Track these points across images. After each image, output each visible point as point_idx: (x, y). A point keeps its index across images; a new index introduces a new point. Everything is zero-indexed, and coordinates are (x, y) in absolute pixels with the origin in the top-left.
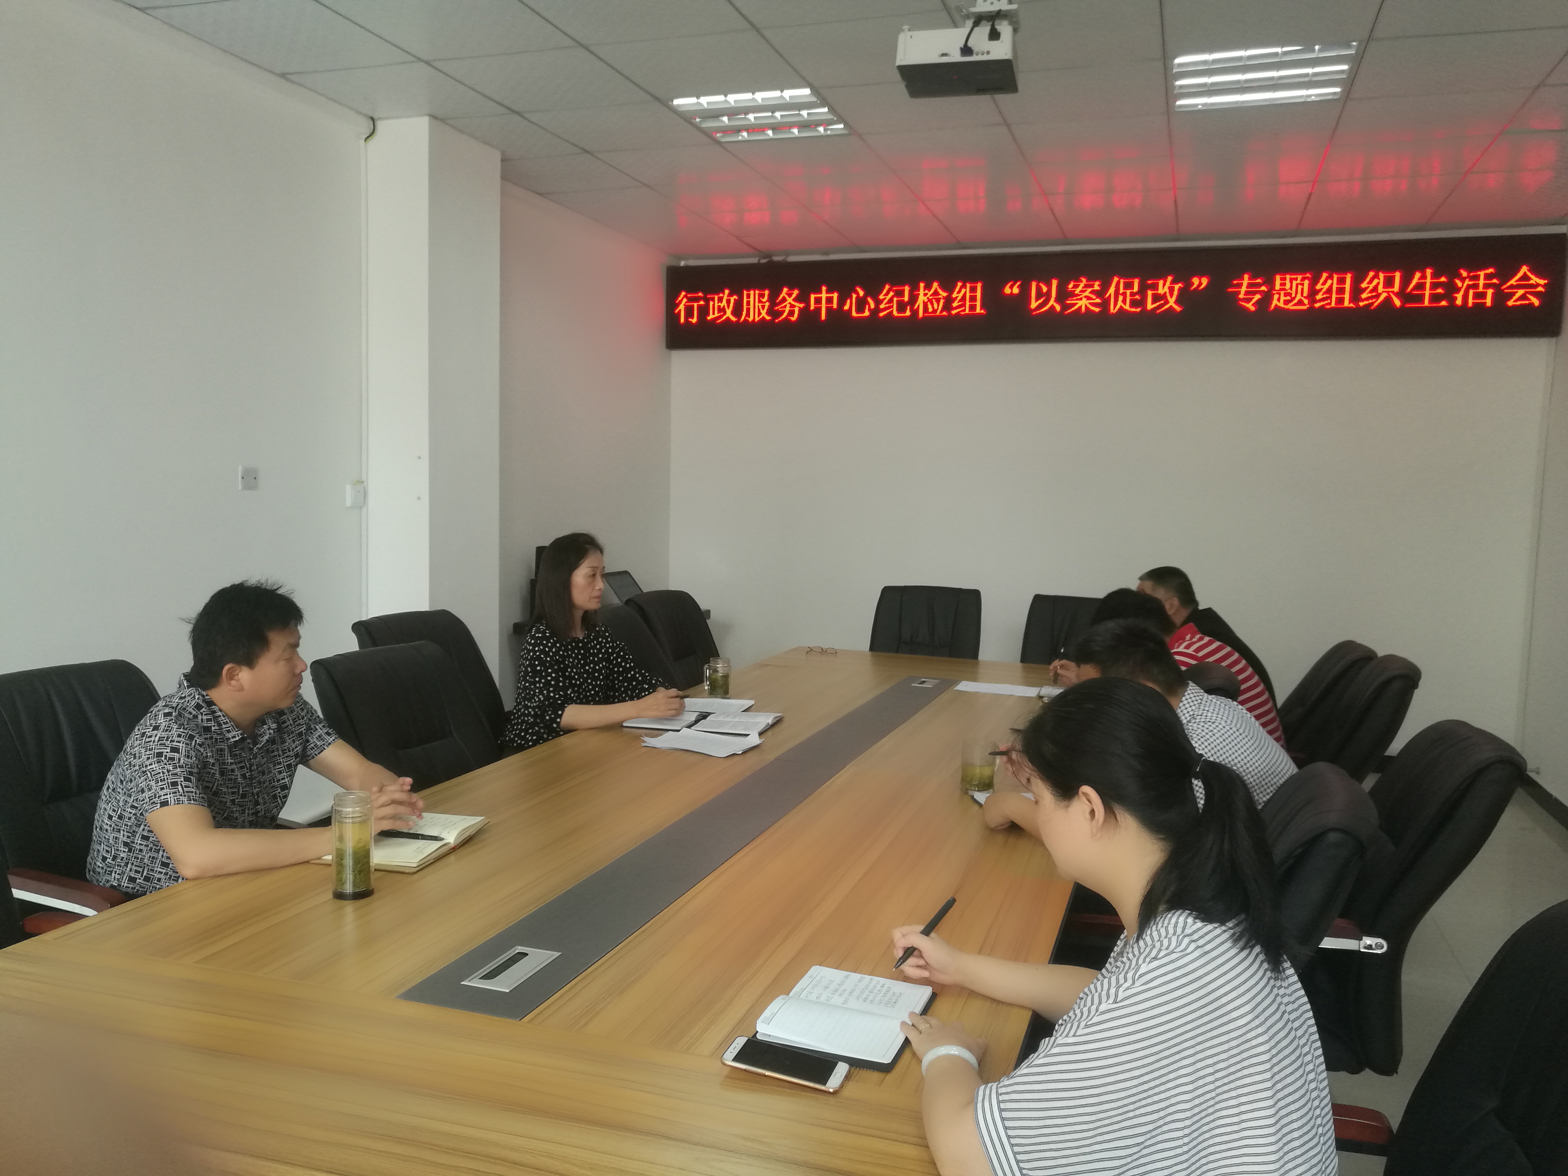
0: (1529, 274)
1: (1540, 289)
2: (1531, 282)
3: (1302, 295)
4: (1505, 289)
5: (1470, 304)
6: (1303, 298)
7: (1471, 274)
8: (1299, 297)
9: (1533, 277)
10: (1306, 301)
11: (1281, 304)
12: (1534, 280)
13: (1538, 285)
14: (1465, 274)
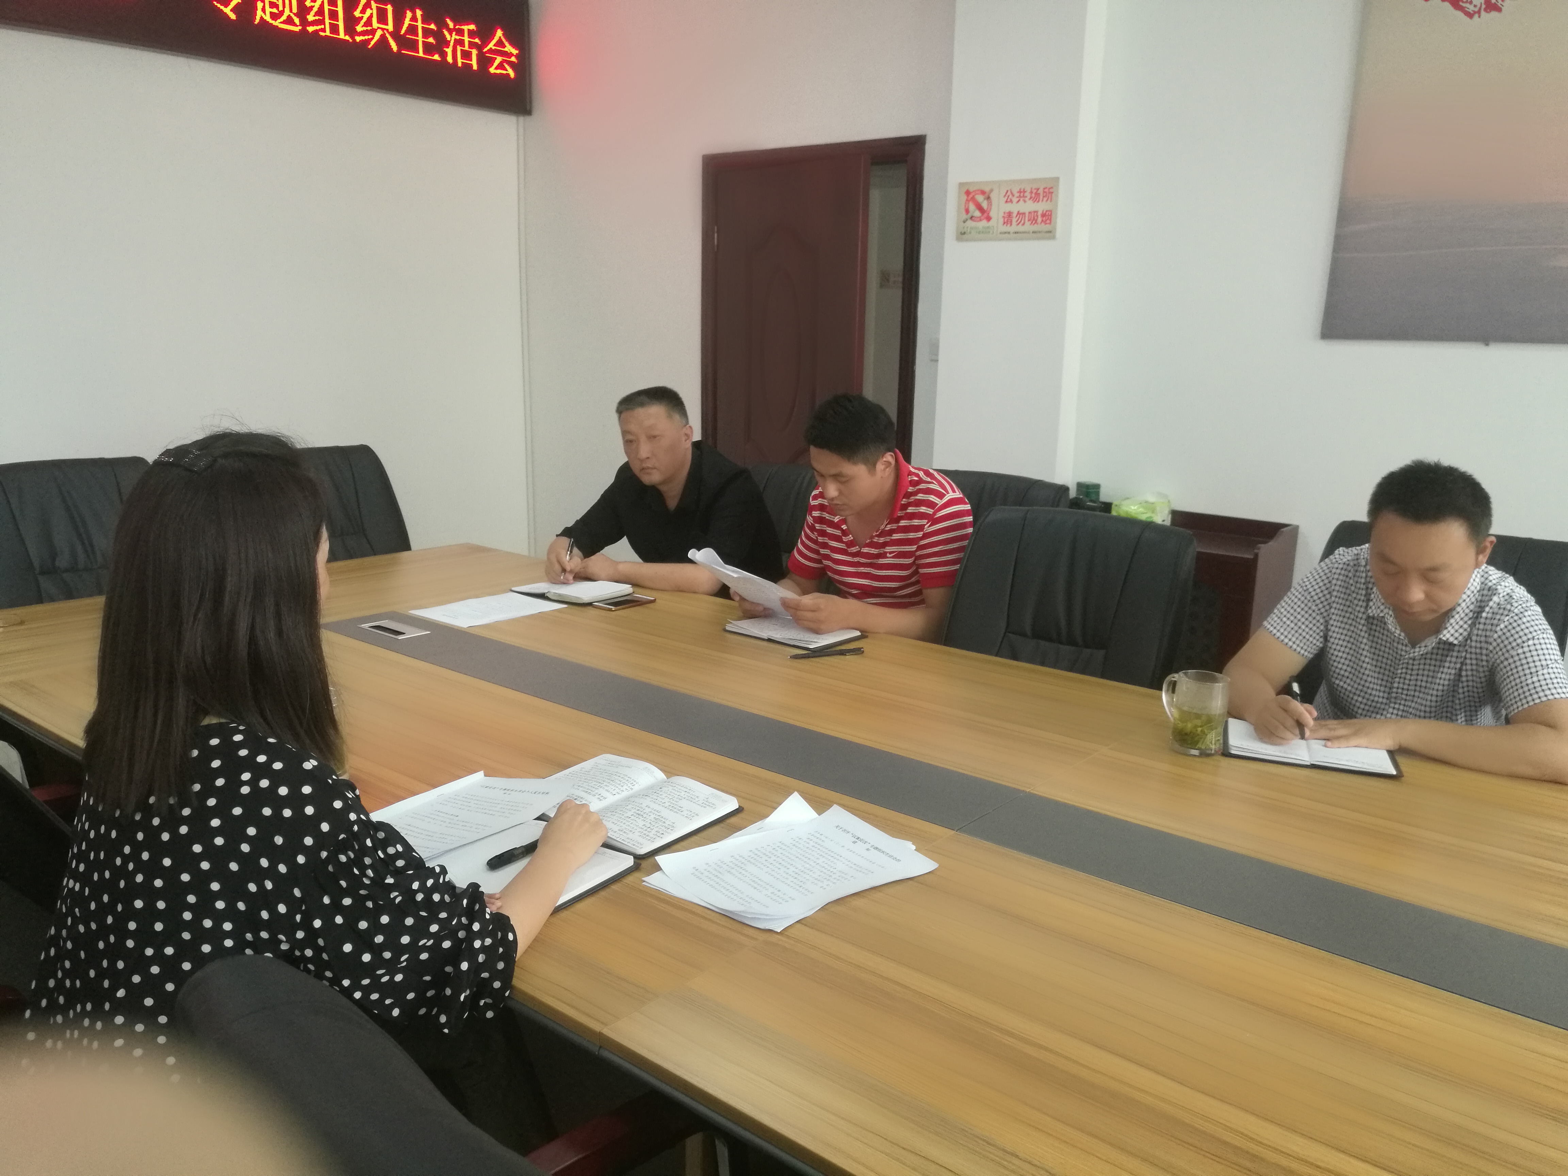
0: (504, 40)
1: (513, 59)
2: (506, 49)
3: (291, 11)
4: (486, 52)
5: (460, 65)
6: (292, 15)
7: (457, 27)
8: (287, 12)
9: (507, 44)
10: (297, 20)
11: (267, 18)
12: (509, 48)
13: (511, 55)
14: (451, 25)
